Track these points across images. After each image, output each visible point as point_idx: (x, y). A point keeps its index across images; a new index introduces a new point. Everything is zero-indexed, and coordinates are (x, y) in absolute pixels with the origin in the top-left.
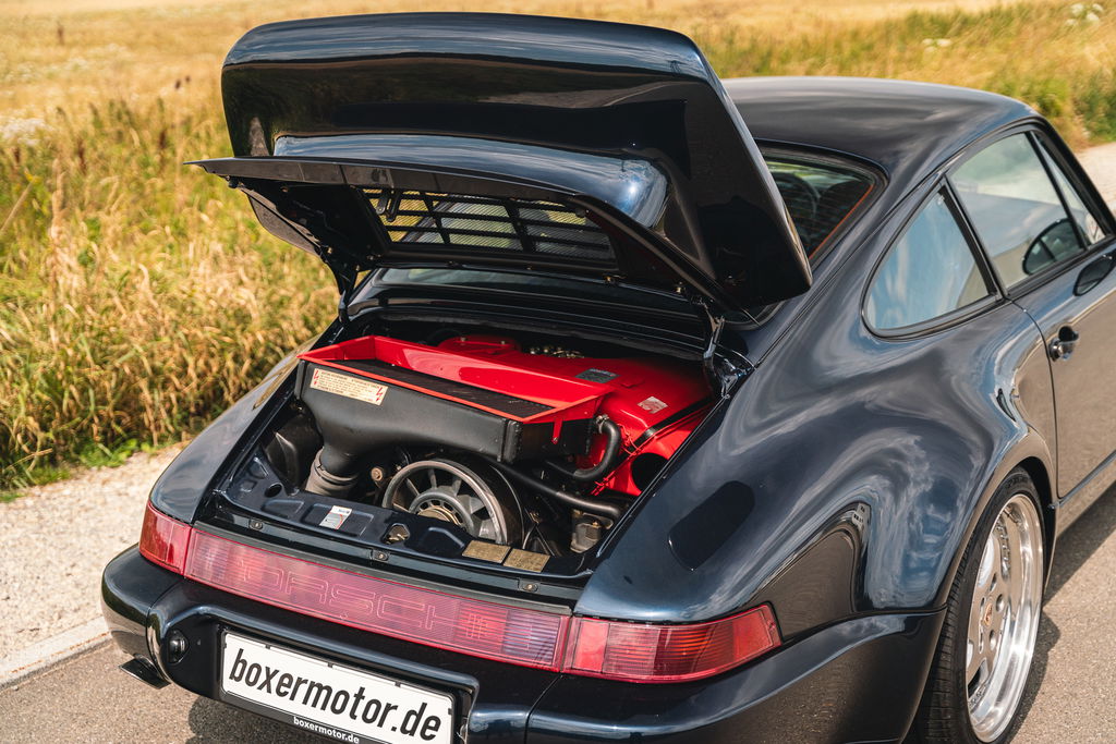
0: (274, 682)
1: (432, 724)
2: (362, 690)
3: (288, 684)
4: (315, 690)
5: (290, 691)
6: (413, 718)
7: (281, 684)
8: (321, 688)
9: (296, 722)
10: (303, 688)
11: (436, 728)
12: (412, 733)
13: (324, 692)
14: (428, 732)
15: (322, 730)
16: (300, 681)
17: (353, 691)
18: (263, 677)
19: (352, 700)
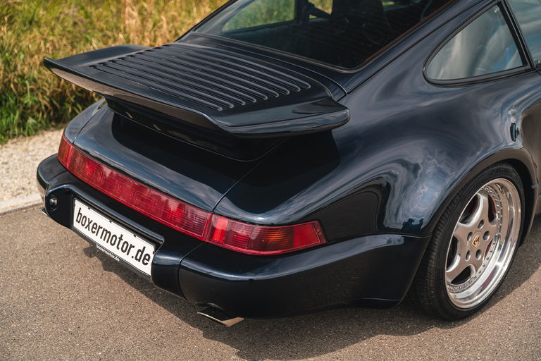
0: (91, 225)
1: (147, 257)
2: (122, 236)
3: (96, 228)
4: (105, 232)
5: (96, 231)
6: (140, 253)
7: (93, 227)
8: (107, 232)
9: (98, 247)
10: (101, 231)
11: (148, 260)
12: (139, 260)
13: (108, 234)
14: (146, 261)
15: (106, 252)
16: (100, 227)
17: (118, 236)
18: (87, 223)
19: (118, 240)
